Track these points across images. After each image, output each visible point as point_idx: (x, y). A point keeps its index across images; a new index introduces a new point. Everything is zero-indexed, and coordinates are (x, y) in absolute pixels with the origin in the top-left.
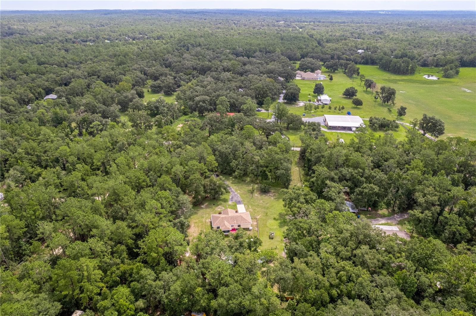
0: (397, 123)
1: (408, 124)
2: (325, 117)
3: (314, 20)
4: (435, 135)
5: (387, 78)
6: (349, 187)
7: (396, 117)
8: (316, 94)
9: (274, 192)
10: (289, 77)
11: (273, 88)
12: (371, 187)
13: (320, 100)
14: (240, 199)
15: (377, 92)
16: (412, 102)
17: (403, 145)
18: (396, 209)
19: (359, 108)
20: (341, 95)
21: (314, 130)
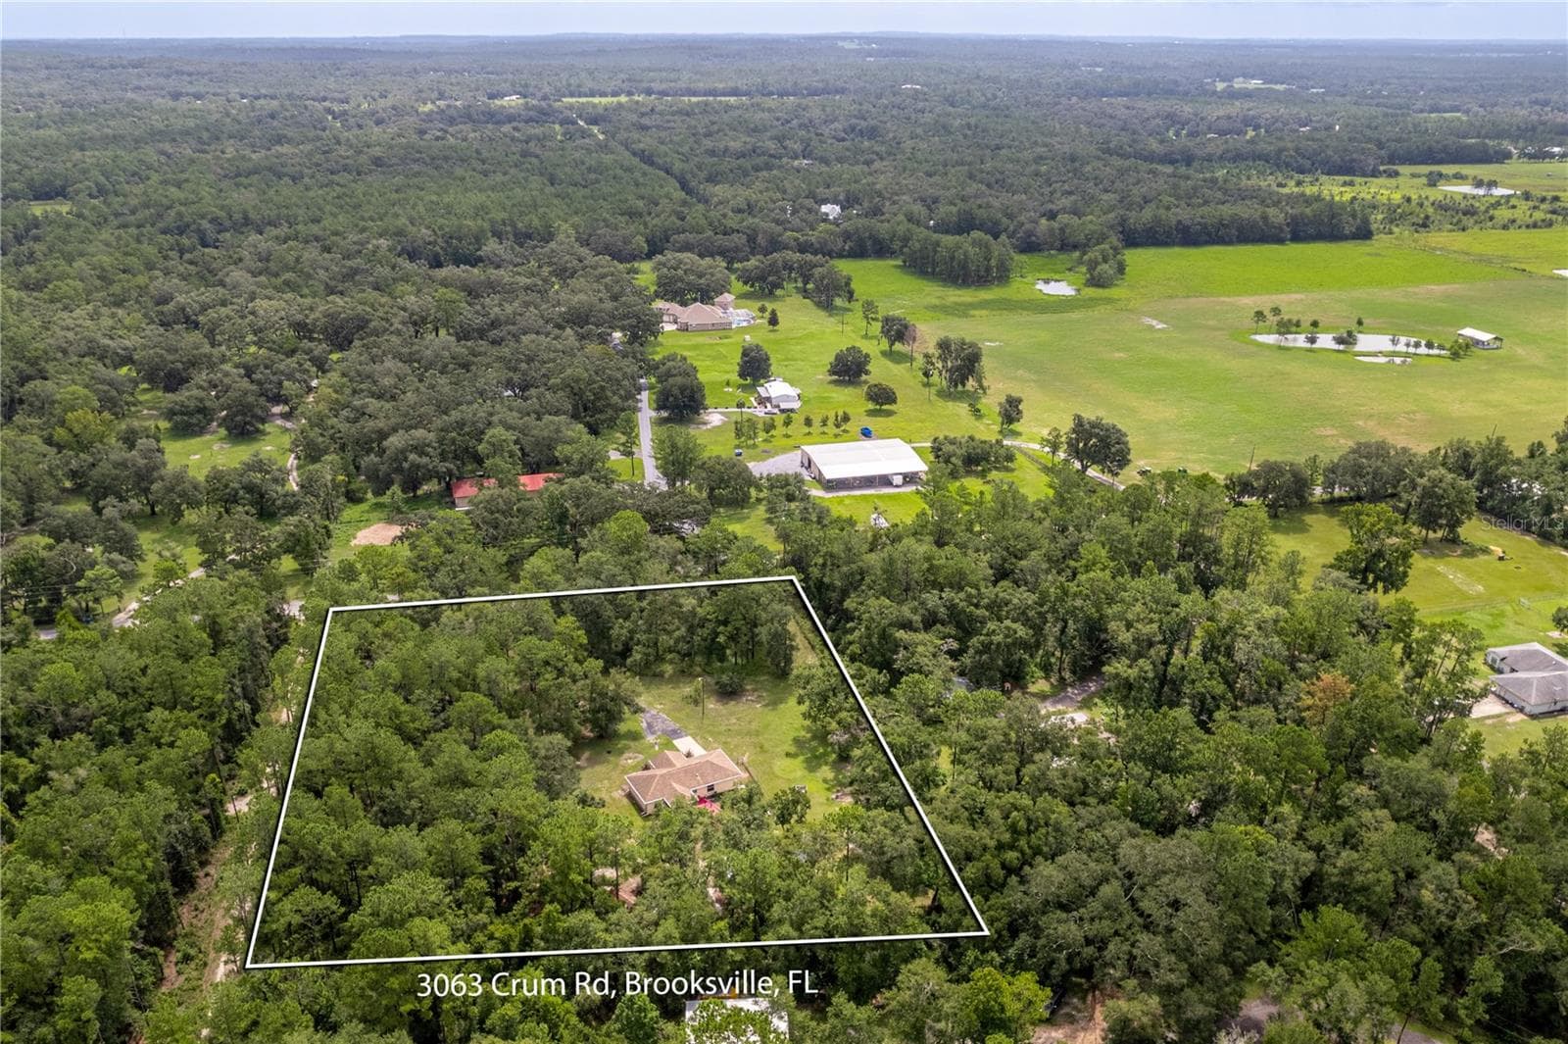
0: (1008, 448)
1: (1037, 447)
2: (804, 453)
3: (625, 86)
4: (1110, 471)
5: (937, 302)
6: (955, 638)
7: (997, 428)
8: (749, 381)
9: (754, 690)
10: (643, 328)
11: (619, 375)
12: (1008, 628)
13: (769, 399)
14: (672, 725)
15: (926, 356)
16: (1027, 375)
17: (1045, 510)
18: (1067, 675)
19: (890, 414)
20: (823, 375)
21: (790, 498)
